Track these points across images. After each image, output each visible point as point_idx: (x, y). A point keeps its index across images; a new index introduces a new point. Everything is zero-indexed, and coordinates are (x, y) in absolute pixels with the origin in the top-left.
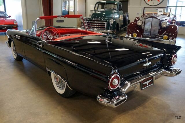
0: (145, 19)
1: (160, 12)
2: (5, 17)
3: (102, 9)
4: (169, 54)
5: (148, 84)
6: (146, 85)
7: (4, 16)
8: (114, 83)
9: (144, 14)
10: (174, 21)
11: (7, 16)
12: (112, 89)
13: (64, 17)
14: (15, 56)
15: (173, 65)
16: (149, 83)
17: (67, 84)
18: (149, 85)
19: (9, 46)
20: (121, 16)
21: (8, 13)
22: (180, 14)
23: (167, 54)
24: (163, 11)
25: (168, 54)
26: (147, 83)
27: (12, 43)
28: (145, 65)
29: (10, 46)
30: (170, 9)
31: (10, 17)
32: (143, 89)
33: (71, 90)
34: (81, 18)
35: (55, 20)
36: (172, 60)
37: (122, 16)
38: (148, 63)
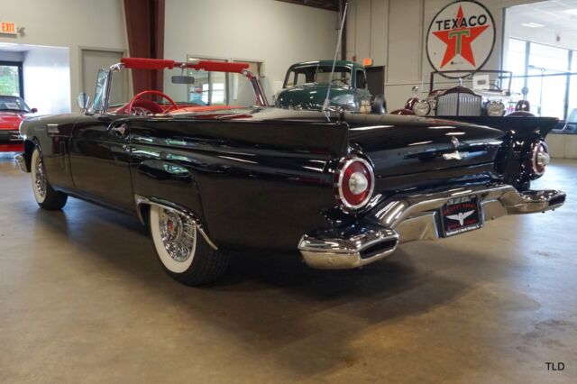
0: (436, 99)
1: (480, 82)
2: (21, 111)
3: (307, 82)
4: (522, 143)
5: (462, 223)
6: (455, 224)
7: (17, 108)
8: (355, 185)
9: (432, 93)
10: (524, 106)
11: (26, 110)
12: (349, 205)
13: (194, 69)
14: (42, 195)
15: (539, 177)
16: (465, 220)
17: (201, 230)
18: (465, 225)
19: (26, 169)
20: (363, 102)
21: (30, 101)
22: (539, 105)
23: (514, 141)
24: (488, 82)
25: (518, 143)
26: (461, 217)
27: (35, 153)
28: (448, 156)
29: (29, 170)
30: (508, 80)
31: (34, 111)
32: (448, 234)
33: (214, 251)
34: (246, 73)
35: (168, 73)
36: (533, 159)
37: (367, 102)
38: (457, 152)
